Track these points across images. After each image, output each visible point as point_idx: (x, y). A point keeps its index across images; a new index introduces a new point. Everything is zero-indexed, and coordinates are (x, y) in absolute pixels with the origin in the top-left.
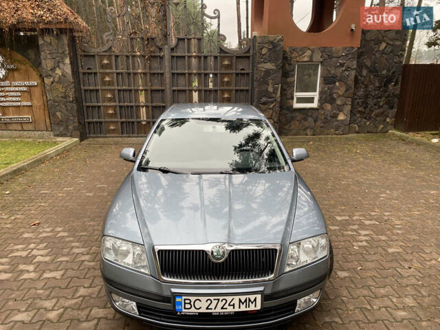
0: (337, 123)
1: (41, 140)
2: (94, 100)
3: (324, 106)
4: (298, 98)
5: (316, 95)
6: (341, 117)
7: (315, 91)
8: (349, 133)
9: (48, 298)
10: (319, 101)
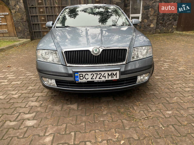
0: (150, 29)
1: (13, 40)
2: (36, 21)
3: (144, 20)
4: (132, 17)
5: (140, 15)
6: (152, 26)
7: (140, 14)
8: (156, 33)
9: (13, 90)
10: (141, 18)
